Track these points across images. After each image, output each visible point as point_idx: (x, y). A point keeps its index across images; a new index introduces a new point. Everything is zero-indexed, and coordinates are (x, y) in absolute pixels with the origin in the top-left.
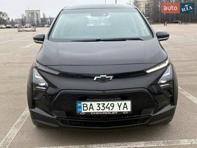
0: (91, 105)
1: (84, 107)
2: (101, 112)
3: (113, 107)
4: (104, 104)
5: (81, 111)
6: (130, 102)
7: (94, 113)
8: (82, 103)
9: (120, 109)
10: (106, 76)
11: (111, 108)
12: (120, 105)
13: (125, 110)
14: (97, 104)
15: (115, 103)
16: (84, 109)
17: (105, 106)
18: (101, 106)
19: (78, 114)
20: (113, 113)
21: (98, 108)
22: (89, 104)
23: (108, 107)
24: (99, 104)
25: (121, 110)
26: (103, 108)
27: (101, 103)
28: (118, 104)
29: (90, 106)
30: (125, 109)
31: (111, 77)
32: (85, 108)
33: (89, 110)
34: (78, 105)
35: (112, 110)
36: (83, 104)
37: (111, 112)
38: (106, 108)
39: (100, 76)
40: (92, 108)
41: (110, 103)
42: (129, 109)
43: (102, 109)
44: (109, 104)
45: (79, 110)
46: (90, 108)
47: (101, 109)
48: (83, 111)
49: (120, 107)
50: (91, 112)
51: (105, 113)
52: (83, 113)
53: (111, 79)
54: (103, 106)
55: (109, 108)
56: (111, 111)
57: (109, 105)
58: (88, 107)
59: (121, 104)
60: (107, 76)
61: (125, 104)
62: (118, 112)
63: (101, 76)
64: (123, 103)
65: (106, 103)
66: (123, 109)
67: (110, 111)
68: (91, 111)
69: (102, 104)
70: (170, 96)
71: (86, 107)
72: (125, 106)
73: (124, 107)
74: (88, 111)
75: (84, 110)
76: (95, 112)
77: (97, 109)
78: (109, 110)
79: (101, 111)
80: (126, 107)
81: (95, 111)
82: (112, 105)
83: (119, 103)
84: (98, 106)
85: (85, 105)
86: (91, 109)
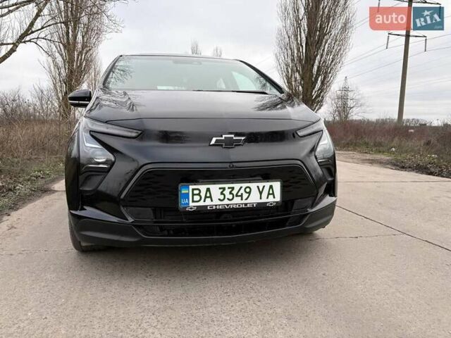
0: (208, 190)
1: (193, 195)
2: (228, 205)
3: (249, 193)
4: (233, 188)
5: (189, 204)
6: (279, 183)
7: (214, 207)
8: (191, 187)
9: (261, 198)
10: (233, 136)
11: (245, 196)
12: (261, 190)
13: (271, 199)
14: (220, 188)
15: (253, 186)
16: (195, 200)
17: (235, 192)
18: (227, 192)
19: (181, 210)
20: (248, 206)
21: (222, 197)
22: (203, 188)
23: (239, 194)
24: (224, 189)
25: (264, 200)
26: (231, 197)
27: (226, 186)
28: (258, 187)
29: (206, 193)
30: (271, 197)
31: (243, 138)
32: (197, 198)
33: (204, 201)
34: (183, 192)
35: (246, 199)
36: (193, 190)
37: (246, 204)
38: (237, 196)
40: (210, 197)
41: (244, 185)
42: (278, 198)
43: (228, 199)
44: (241, 187)
45: (183, 202)
46: (206, 197)
47: (226, 199)
48: (191, 204)
49: (261, 193)
50: (207, 206)
51: (234, 207)
52: (191, 208)
53: (242, 142)
54: (231, 193)
55: (241, 196)
56: (246, 202)
57: (242, 191)
58: (203, 195)
59: (264, 187)
60: (235, 136)
61: (271, 187)
62: (258, 203)
63: (224, 136)
64: (267, 185)
65: (237, 186)
66: (267, 198)
67: (244, 201)
68: (208, 202)
69: (229, 188)
70: (330, 179)
71: (199, 194)
72: (271, 192)
73: (269, 194)
74: (201, 203)
75: (193, 201)
76: (216, 206)
77: (219, 200)
78: (242, 199)
79: (226, 202)
80: (273, 194)
81: (216, 202)
82: (248, 190)
83: (261, 185)
84: (222, 193)
85: (196, 192)
86: (208, 200)
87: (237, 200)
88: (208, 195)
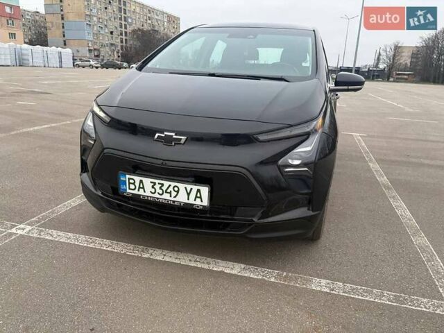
0: (141, 181)
1: (130, 183)
2: (158, 198)
3: (178, 192)
4: (162, 185)
5: (126, 190)
6: (207, 188)
7: (146, 198)
8: (128, 176)
9: (188, 199)
10: (173, 134)
11: (174, 194)
12: (189, 191)
13: (198, 202)
14: (151, 182)
15: (182, 186)
17: (164, 188)
18: (157, 187)
19: (120, 193)
20: (176, 203)
21: (153, 191)
22: (138, 179)
23: (168, 191)
24: (155, 184)
25: (191, 201)
26: (161, 192)
27: (157, 181)
28: (186, 188)
29: (140, 184)
30: (198, 200)
31: (184, 138)
32: (132, 186)
33: (139, 190)
34: (122, 179)
35: (175, 197)
36: (129, 179)
37: (174, 202)
38: (166, 192)
39: (163, 134)
40: (143, 188)
41: (173, 184)
42: (205, 202)
43: (159, 194)
44: (170, 185)
45: (122, 187)
46: (140, 188)
47: (157, 194)
48: (128, 191)
49: (189, 194)
50: (141, 195)
51: (164, 201)
52: (128, 194)
53: (182, 142)
54: (160, 188)
55: (170, 193)
56: (174, 199)
57: (171, 189)
58: (137, 184)
59: (191, 189)
60: (176, 135)
61: (199, 191)
62: (185, 204)
63: (166, 133)
64: (195, 188)
65: (166, 184)
66: (195, 200)
67: (172, 199)
68: (141, 192)
69: (159, 184)
70: (306, 191)
71: (134, 184)
72: (198, 195)
73: (196, 197)
74: (136, 192)
75: (130, 189)
76: (148, 197)
77: (151, 192)
78: (171, 196)
79: (156, 195)
80: (200, 197)
81: (148, 193)
82: (176, 189)
83: (189, 187)
84: (153, 187)
85: (132, 181)
86: (141, 190)
87: (166, 196)
88: (141, 186)
